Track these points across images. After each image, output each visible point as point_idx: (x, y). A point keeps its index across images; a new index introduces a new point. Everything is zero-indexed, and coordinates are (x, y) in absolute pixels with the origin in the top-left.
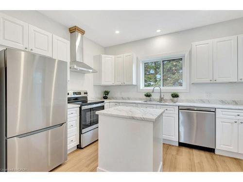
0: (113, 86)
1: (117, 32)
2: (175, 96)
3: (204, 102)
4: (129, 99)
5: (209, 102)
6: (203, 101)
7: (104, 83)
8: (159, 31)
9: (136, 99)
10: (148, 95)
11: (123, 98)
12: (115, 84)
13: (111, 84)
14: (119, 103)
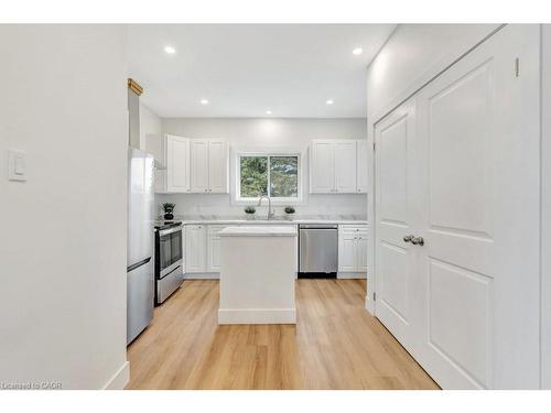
0: (187, 194)
2: (290, 211)
4: (214, 217)
7: (171, 190)
8: (269, 112)
9: (228, 218)
10: (250, 211)
11: (202, 217)
12: (192, 191)
13: (184, 190)
14: (206, 224)
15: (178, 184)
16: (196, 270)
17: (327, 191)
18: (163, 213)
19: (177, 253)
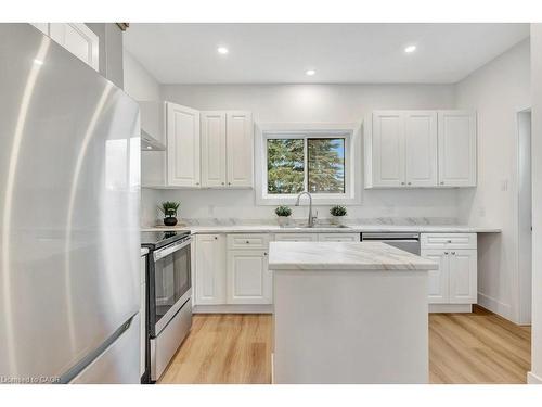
0: (196, 189)
1: (223, 51)
2: (338, 212)
3: (385, 223)
4: (233, 222)
5: (392, 222)
6: (382, 221)
7: (173, 181)
8: (311, 73)
10: (283, 213)
11: (217, 222)
12: (204, 185)
13: (192, 184)
14: (225, 234)
15: (182, 174)
16: (210, 300)
17: (397, 184)
18: (162, 216)
19: (183, 283)
